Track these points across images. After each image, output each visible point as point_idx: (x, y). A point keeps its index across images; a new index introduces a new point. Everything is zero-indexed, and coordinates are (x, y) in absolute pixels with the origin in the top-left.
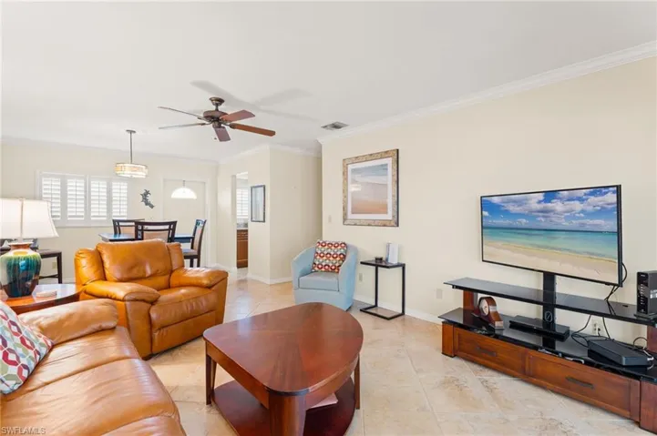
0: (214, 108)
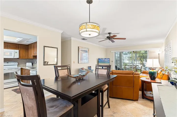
0: (109, 35)
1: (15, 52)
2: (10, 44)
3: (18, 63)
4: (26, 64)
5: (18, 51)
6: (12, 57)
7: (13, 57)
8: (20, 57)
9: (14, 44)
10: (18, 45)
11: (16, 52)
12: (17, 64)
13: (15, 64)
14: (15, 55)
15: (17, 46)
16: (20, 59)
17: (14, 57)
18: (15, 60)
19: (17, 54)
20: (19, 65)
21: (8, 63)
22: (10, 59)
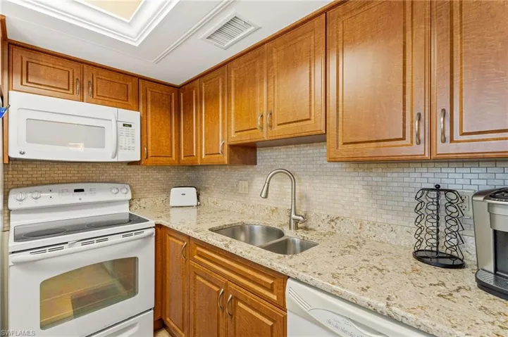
1: (121, 125)
2: (95, 69)
3: (131, 189)
4: (169, 192)
5: (134, 117)
6: (105, 155)
7: (108, 158)
8: (144, 156)
9: (118, 76)
10: (135, 80)
11: (127, 121)
12: (129, 196)
13: (120, 196)
14: (120, 144)
15: (131, 85)
16: (145, 165)
17: (115, 154)
18: (114, 173)
19: (131, 138)
20: (138, 203)
21: (82, 190)
22: (93, 166)
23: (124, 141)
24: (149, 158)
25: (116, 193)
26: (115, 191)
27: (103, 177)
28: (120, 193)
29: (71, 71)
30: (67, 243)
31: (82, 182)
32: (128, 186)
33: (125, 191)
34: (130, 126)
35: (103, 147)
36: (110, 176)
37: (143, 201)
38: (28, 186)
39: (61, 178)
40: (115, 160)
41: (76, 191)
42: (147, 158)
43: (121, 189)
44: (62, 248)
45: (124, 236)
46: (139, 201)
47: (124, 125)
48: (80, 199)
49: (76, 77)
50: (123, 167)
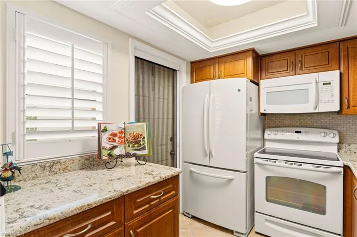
1: (320, 85)
2: (303, 50)
3: (340, 134)
5: (333, 76)
8: (345, 107)
9: (320, 48)
10: (335, 45)
11: (327, 80)
12: (337, 140)
13: (328, 139)
14: (320, 99)
15: (333, 51)
18: (325, 121)
19: (330, 93)
20: (348, 147)
21: (300, 132)
22: (309, 116)
23: (324, 97)
24: (351, 108)
25: (325, 137)
26: (323, 134)
27: (317, 124)
28: (327, 136)
29: (288, 58)
30: (277, 160)
31: (302, 127)
32: (336, 132)
33: (332, 135)
34: (330, 84)
35: (307, 102)
36: (322, 123)
37: (352, 146)
38: (274, 127)
39: (289, 124)
40: (316, 111)
41: (296, 132)
42: (349, 107)
43: (330, 133)
44: (275, 162)
45: (313, 166)
46: (349, 145)
47: (324, 84)
48: (298, 138)
49: (291, 61)
50: (333, 116)
